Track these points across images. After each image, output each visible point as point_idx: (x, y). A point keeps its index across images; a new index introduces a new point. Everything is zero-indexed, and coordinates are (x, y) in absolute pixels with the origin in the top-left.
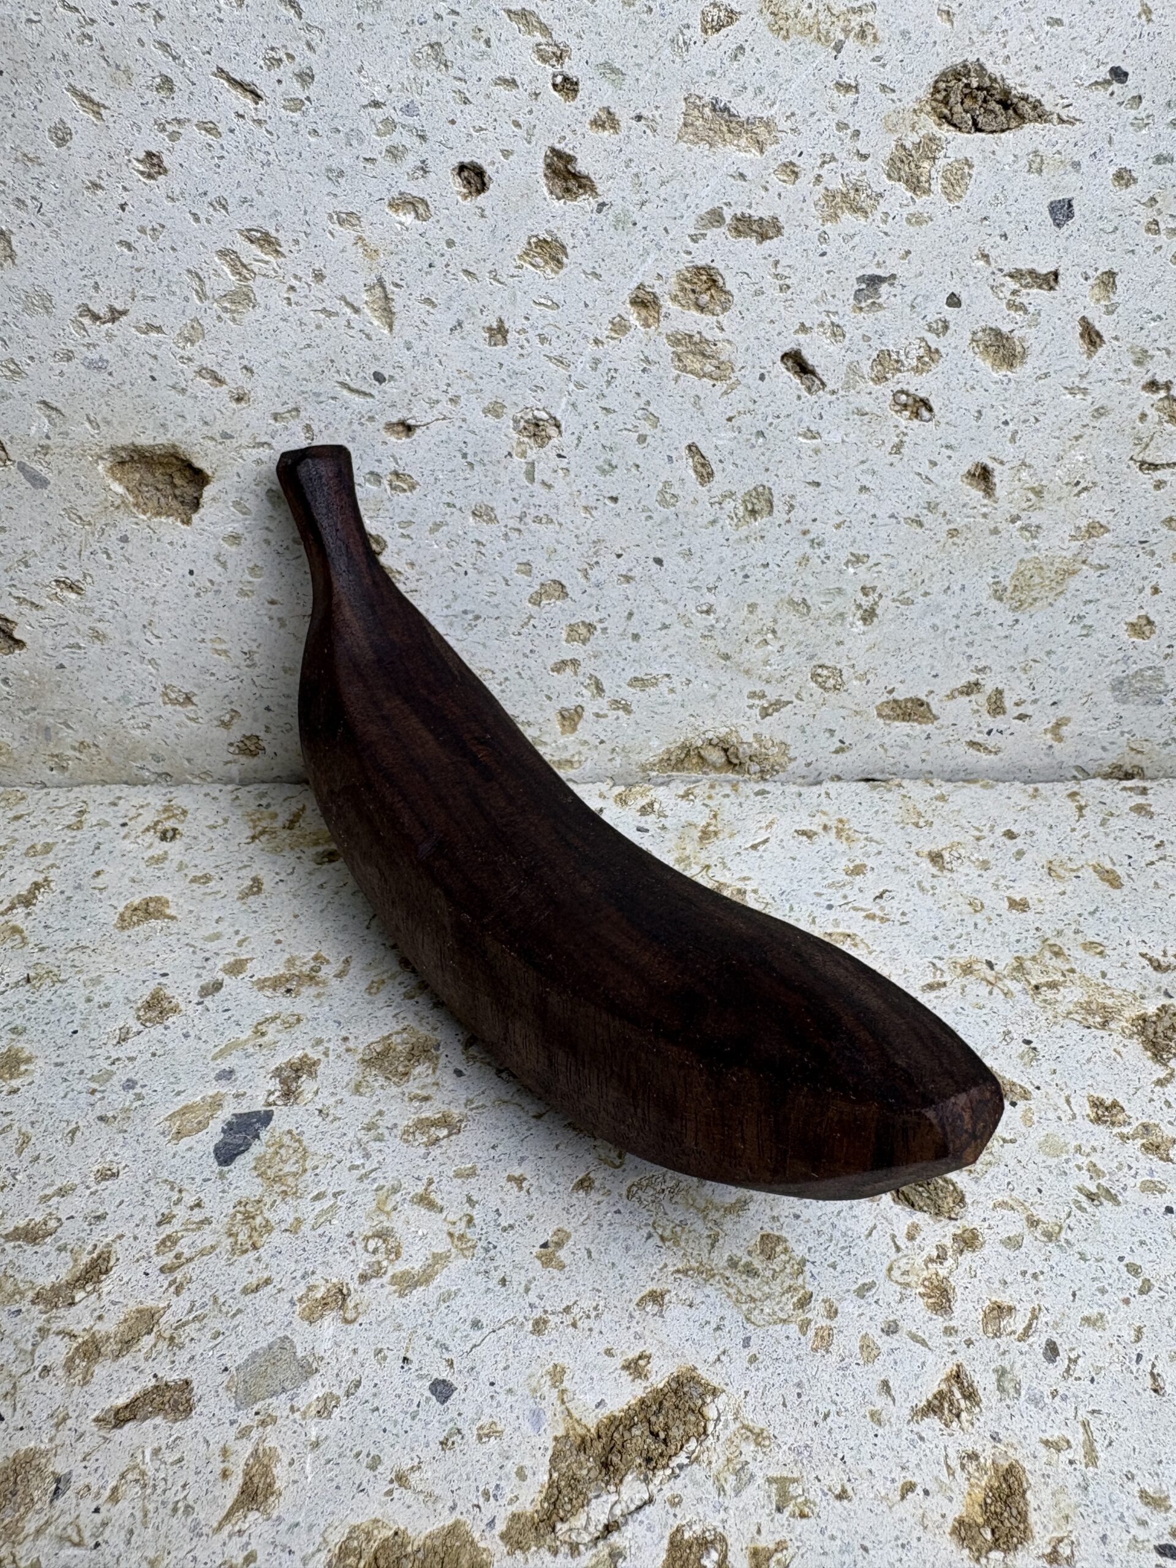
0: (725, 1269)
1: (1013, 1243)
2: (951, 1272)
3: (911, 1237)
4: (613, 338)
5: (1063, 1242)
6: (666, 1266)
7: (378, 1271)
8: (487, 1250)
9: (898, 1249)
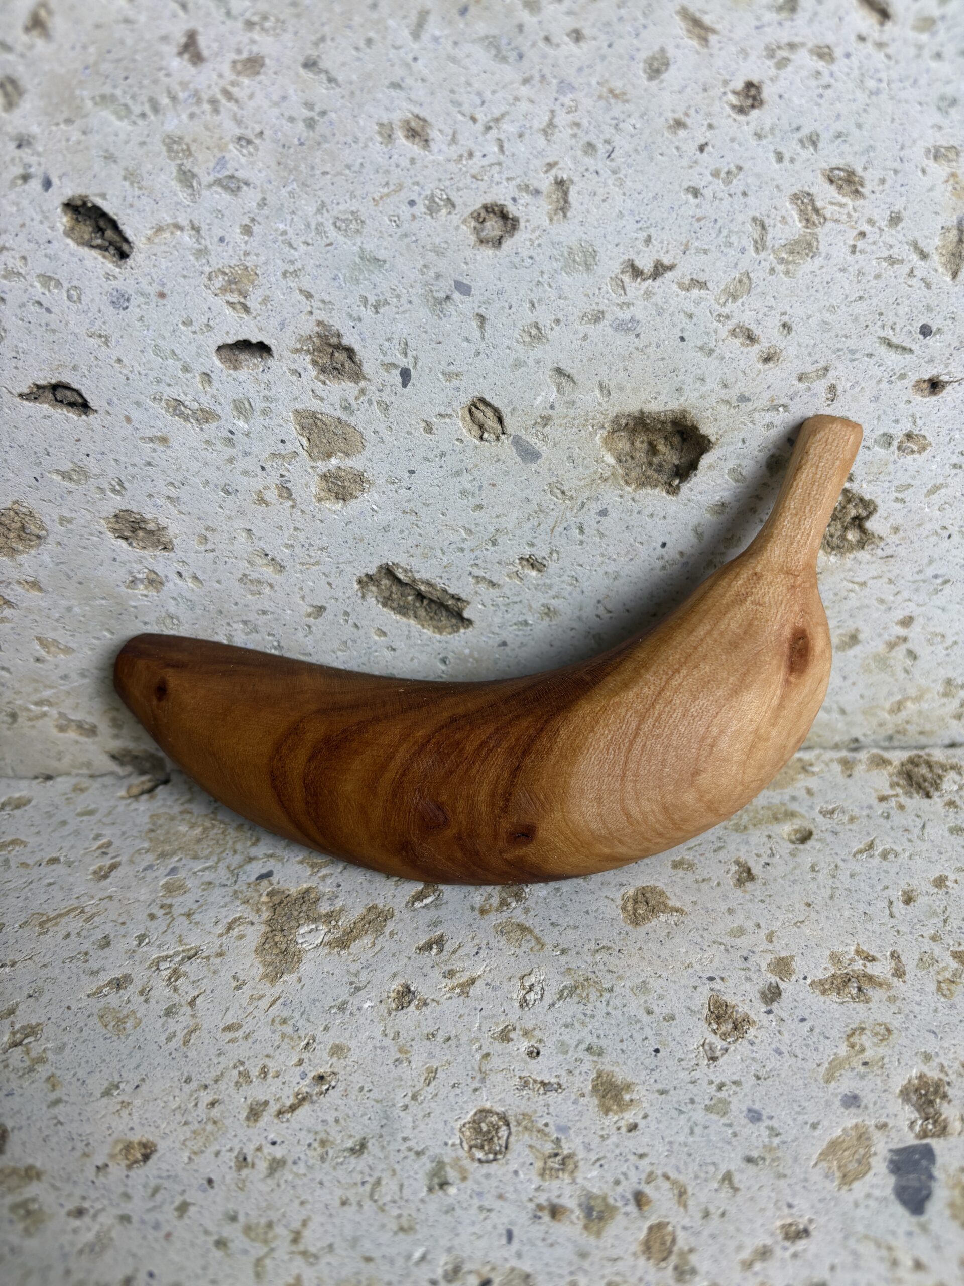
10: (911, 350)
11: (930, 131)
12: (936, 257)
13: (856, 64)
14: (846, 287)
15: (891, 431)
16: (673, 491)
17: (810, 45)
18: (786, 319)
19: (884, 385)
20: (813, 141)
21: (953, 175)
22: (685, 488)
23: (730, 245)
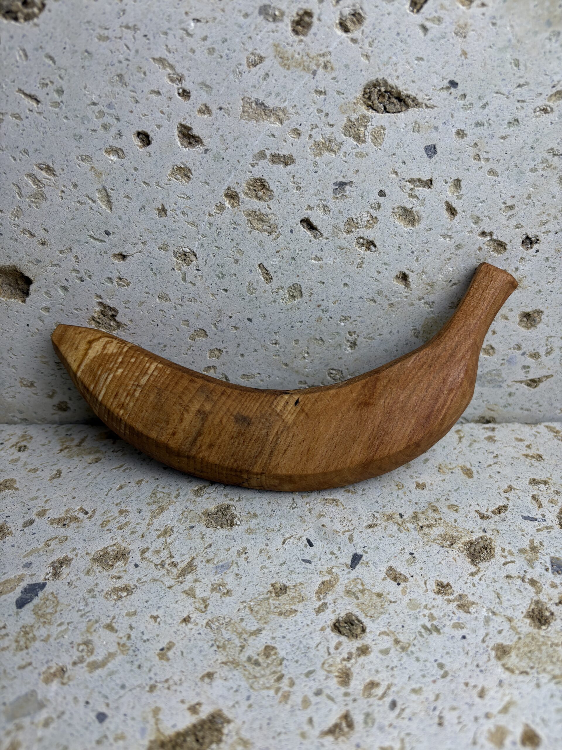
0: (245, 662)
1: (385, 652)
2: (352, 665)
3: (337, 648)
4: (218, 213)
5: (409, 652)
6: (217, 660)
7: (81, 660)
8: (134, 651)
9: (329, 654)
10: (105, 242)
11: (75, 149)
12: (99, 202)
13: (33, 122)
14: (65, 213)
15: (110, 276)
16: (24, 301)
17: (10, 114)
18: (44, 226)
19: (98, 256)
20: (26, 152)
21: (92, 167)
22: (28, 299)
23: (7, 194)
